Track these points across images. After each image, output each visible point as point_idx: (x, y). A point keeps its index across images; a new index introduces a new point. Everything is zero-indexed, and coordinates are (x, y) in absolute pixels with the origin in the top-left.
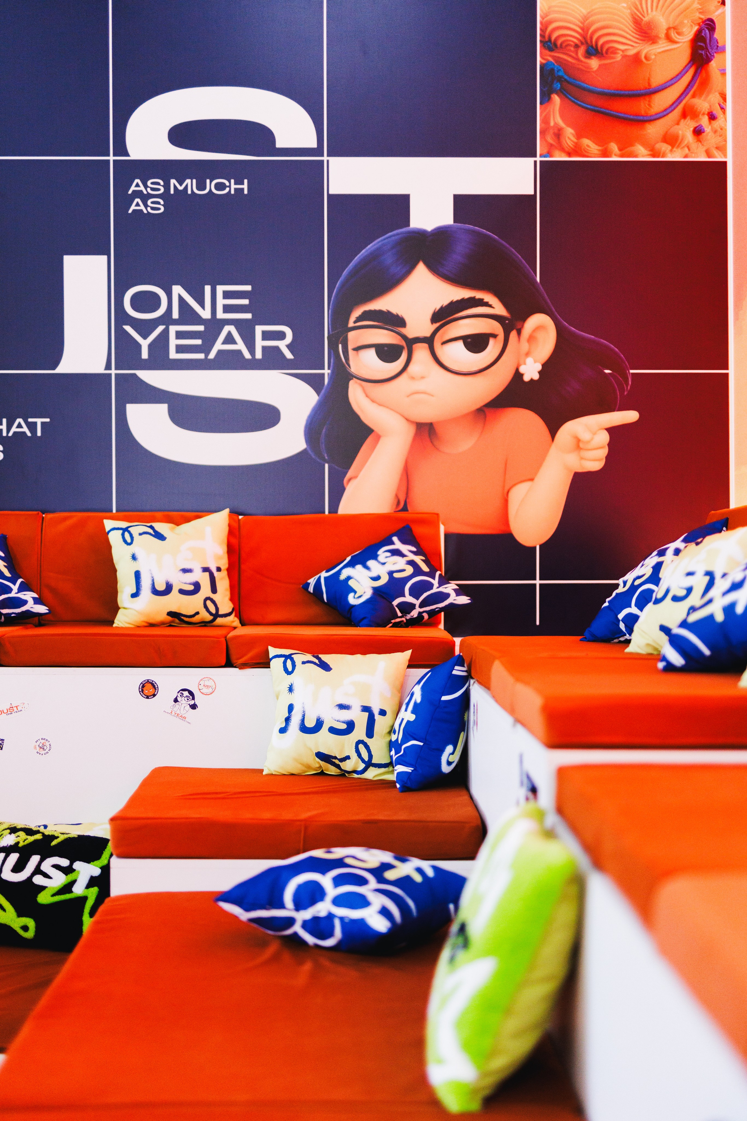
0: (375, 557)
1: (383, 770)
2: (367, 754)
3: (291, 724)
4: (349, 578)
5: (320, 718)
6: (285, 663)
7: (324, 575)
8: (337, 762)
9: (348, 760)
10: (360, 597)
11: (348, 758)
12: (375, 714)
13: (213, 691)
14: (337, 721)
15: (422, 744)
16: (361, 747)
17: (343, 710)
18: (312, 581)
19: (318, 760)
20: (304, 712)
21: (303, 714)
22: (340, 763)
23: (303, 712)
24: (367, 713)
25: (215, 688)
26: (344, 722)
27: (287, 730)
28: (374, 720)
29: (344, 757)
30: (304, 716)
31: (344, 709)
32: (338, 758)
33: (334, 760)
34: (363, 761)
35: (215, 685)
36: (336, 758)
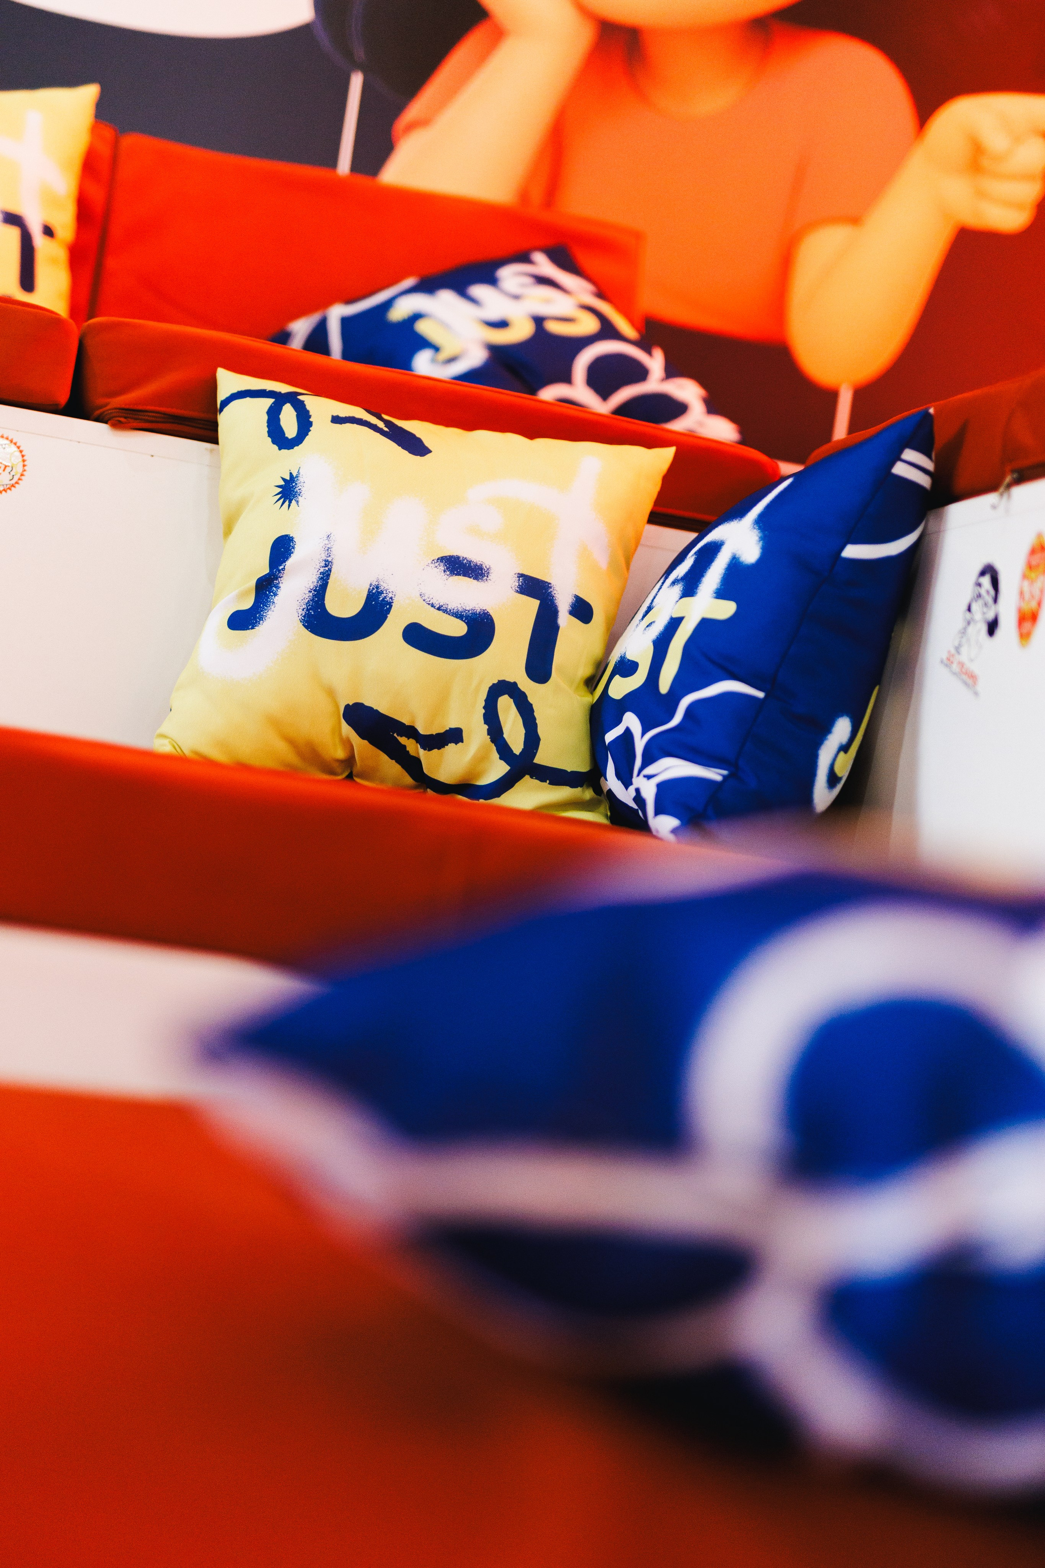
0: (492, 280)
1: (564, 793)
2: (522, 731)
3: (276, 599)
4: (417, 317)
5: (382, 592)
6: (273, 415)
7: (337, 313)
8: (411, 746)
9: (451, 746)
10: (452, 360)
11: (455, 736)
12: (559, 609)
13: (13, 482)
14: (439, 609)
15: (760, 695)
16: (506, 706)
17: (461, 577)
18: (301, 328)
19: (347, 730)
20: (328, 563)
21: (322, 570)
22: (422, 754)
23: (323, 564)
24: (536, 603)
25: (22, 475)
26: (458, 615)
27: (261, 618)
28: (557, 628)
29: (442, 731)
30: (325, 578)
31: (464, 576)
32: (422, 731)
33: (403, 740)
34: (504, 751)
35: (22, 464)
36: (411, 732)
